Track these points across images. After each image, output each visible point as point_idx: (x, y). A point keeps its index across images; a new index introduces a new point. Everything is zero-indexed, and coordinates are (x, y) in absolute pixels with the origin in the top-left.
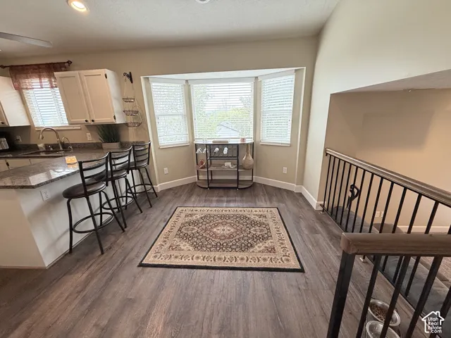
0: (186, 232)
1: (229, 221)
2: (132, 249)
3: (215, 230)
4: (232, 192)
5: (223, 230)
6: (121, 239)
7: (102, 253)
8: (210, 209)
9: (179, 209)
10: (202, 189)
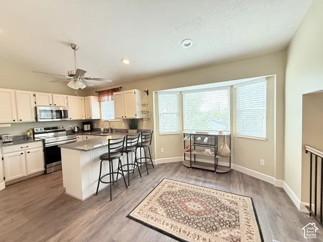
0: (164, 199)
1: (200, 199)
2: (127, 202)
3: (187, 204)
4: (209, 174)
5: (194, 206)
6: (124, 193)
7: (111, 200)
8: (188, 185)
9: (165, 180)
10: (186, 168)
